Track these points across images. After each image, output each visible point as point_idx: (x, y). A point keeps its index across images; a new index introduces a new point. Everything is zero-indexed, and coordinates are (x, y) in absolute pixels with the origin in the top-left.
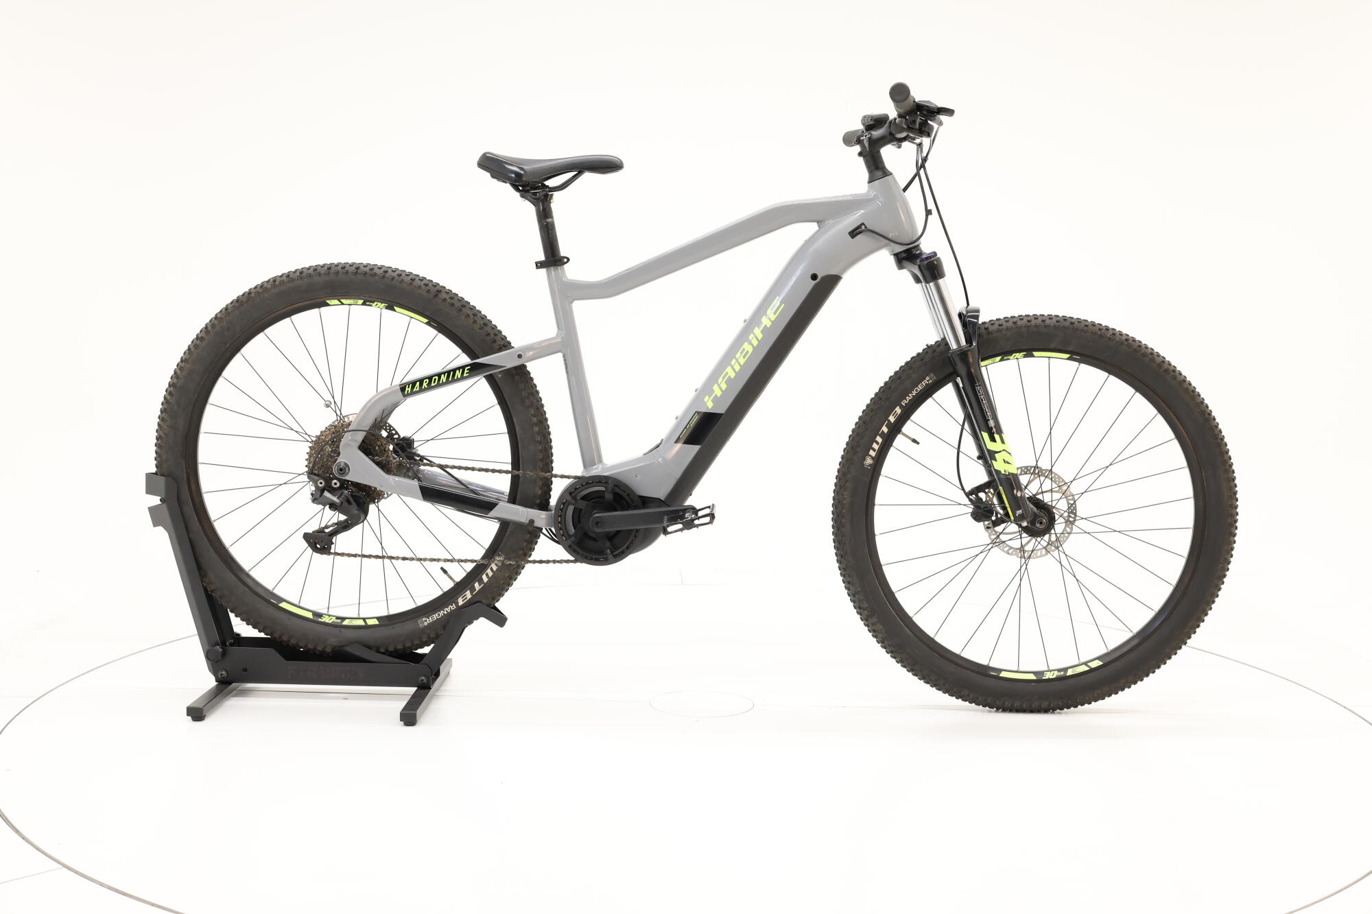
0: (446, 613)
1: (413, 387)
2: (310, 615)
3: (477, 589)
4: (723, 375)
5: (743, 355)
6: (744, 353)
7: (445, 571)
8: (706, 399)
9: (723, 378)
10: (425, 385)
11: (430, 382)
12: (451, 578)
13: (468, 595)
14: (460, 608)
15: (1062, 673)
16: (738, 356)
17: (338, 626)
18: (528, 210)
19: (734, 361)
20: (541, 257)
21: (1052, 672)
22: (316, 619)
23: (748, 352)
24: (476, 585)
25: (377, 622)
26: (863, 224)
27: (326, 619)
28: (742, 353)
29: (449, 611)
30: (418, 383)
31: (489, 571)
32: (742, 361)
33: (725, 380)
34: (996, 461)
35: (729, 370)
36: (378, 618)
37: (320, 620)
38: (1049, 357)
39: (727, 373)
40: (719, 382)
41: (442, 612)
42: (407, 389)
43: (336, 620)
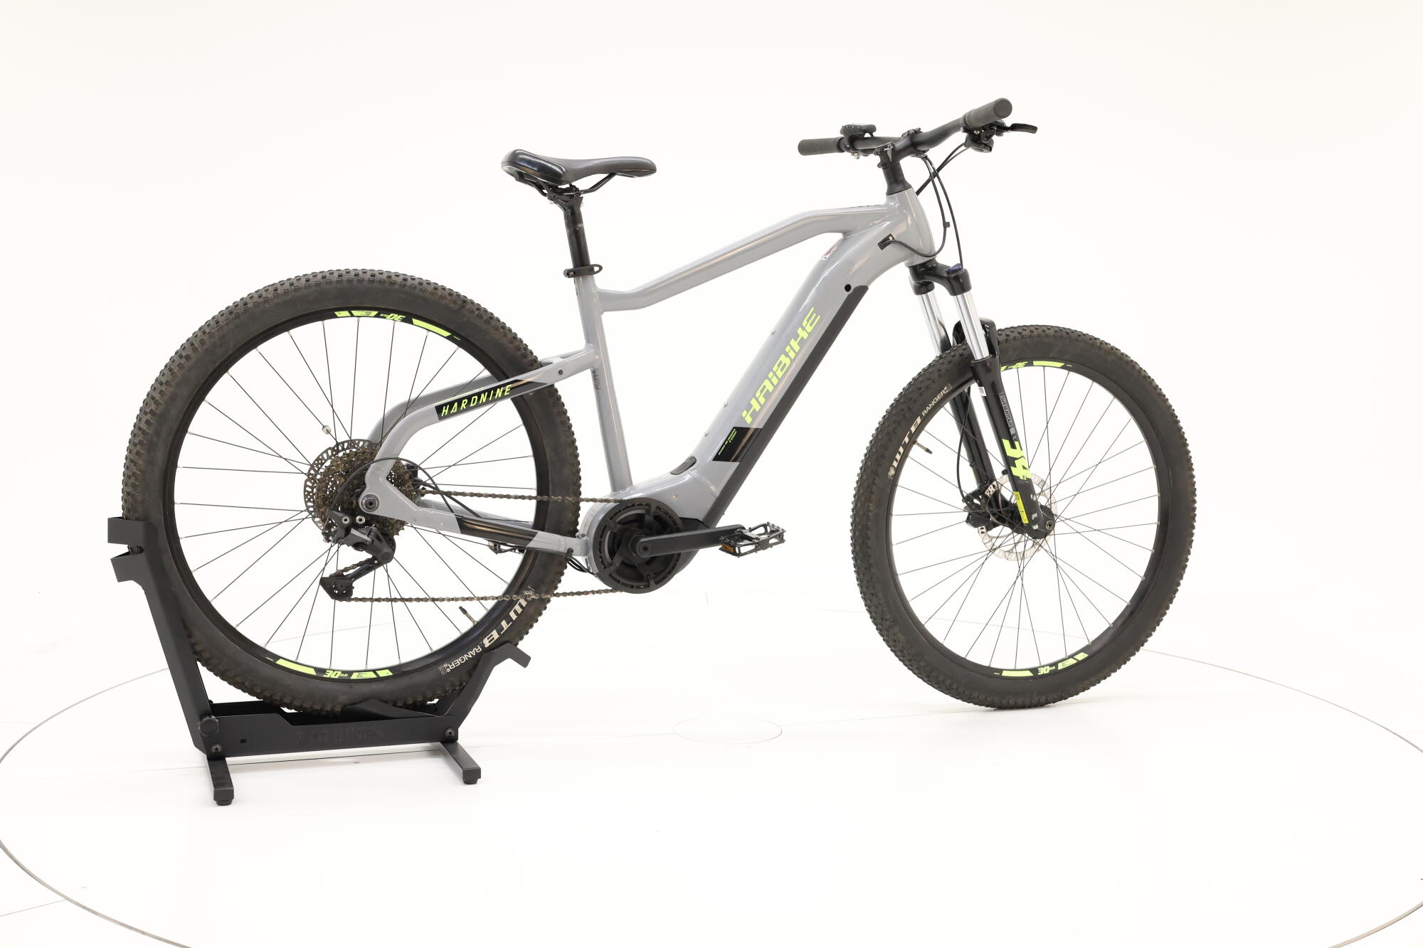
0: (471, 656)
1: (450, 409)
2: (312, 672)
3: (505, 628)
4: (760, 389)
5: (781, 367)
6: (782, 365)
7: (464, 611)
8: (744, 413)
9: (761, 392)
10: (463, 405)
11: (469, 402)
12: (470, 618)
13: (495, 635)
14: (486, 650)
15: (1054, 668)
16: (775, 369)
17: (346, 680)
18: (555, 214)
19: (771, 375)
20: (570, 265)
21: (1045, 668)
22: (320, 675)
23: (785, 365)
24: (504, 623)
25: (389, 673)
26: (891, 235)
27: (330, 675)
28: (779, 366)
29: (474, 654)
30: (456, 404)
31: (517, 607)
32: (780, 374)
33: (763, 394)
34: (1015, 466)
35: (766, 383)
36: (390, 669)
37: (324, 676)
38: (1044, 366)
39: (765, 387)
40: (757, 396)
41: (465, 656)
42: (444, 411)
43: (342, 675)
